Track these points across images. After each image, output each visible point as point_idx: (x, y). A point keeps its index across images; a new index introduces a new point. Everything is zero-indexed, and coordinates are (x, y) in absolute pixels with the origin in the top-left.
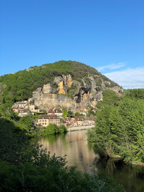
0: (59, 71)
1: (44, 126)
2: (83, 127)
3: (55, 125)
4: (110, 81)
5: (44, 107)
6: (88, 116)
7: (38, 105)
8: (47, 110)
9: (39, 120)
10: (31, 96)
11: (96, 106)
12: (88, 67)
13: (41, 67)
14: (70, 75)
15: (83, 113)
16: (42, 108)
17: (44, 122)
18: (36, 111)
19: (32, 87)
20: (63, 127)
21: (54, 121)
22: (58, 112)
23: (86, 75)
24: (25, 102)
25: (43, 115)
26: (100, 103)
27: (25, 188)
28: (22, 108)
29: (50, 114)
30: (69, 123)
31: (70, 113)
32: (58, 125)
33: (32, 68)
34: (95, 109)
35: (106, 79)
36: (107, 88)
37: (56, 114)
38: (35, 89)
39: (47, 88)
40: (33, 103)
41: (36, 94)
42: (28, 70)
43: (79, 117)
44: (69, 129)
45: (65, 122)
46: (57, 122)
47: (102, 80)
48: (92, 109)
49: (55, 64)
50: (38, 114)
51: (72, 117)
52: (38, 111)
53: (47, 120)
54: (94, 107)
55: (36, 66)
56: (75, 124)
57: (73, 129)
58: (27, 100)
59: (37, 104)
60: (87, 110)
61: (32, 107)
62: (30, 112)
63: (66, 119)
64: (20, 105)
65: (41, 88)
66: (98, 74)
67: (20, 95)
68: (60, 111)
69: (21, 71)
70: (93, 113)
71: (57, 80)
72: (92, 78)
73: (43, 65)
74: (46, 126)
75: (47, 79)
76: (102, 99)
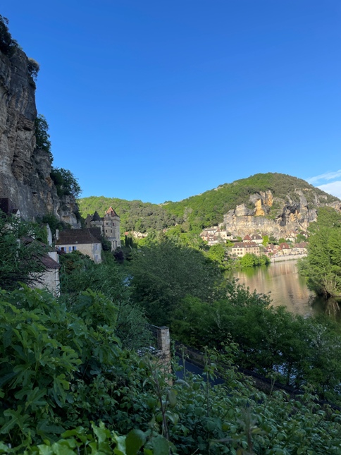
0: (255, 187)
1: (240, 256)
2: (291, 257)
3: (253, 255)
4: (326, 194)
5: (239, 233)
6: (297, 242)
7: (230, 231)
8: (243, 236)
9: (233, 249)
10: (222, 221)
11: (308, 229)
12: (294, 179)
13: (232, 184)
14: (270, 191)
15: (290, 239)
16: (236, 234)
17: (240, 252)
18: (229, 238)
19: (223, 210)
20: (264, 257)
21: (252, 250)
22: (256, 239)
23: (291, 189)
24: (215, 227)
25: (238, 242)
26: (313, 225)
27: (221, 330)
28: (212, 236)
29: (246, 241)
30: (272, 251)
31: (273, 239)
32: (257, 254)
33: (221, 186)
34: (307, 233)
35: (321, 193)
36: (323, 205)
37: (253, 241)
38: (226, 212)
39: (241, 209)
40: (224, 228)
41: (228, 218)
42: (216, 189)
43: (284, 244)
44: (272, 260)
45: (266, 251)
46: (256, 251)
47: (315, 195)
48: (303, 233)
49: (249, 178)
50: (232, 241)
51: (275, 244)
52: (231, 238)
53: (243, 249)
54: (305, 231)
55: (226, 184)
56: (280, 253)
57: (277, 259)
58: (217, 225)
59: (229, 229)
60: (296, 235)
61: (224, 233)
62: (222, 240)
63: (268, 248)
64: (209, 232)
65: (233, 210)
66: (309, 187)
67: (208, 220)
68: (258, 238)
69: (208, 191)
70: (304, 238)
71: (253, 198)
72: (300, 193)
73: (235, 182)
74: (242, 256)
75: (240, 198)
76: (315, 220)
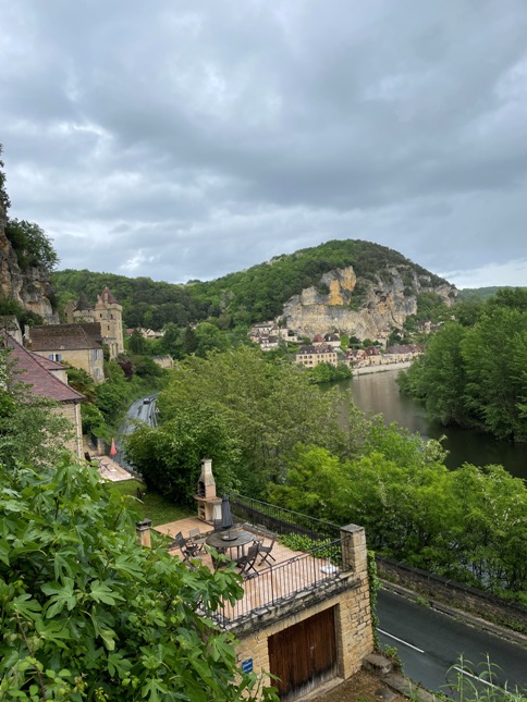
1: (308, 366)
2: (382, 368)
3: (329, 365)
4: (430, 274)
5: (306, 331)
6: (390, 344)
7: (293, 328)
8: (311, 337)
9: (298, 356)
10: (281, 313)
11: (404, 326)
12: (385, 250)
13: (294, 255)
14: (351, 268)
15: (380, 341)
16: (302, 334)
17: (308, 360)
18: (291, 339)
19: (282, 295)
20: (344, 368)
21: (327, 358)
22: (332, 340)
23: (382, 265)
24: (270, 323)
25: (307, 346)
28: (266, 335)
29: (317, 344)
30: (355, 359)
31: (354, 340)
32: (335, 364)
34: (401, 332)
35: (421, 271)
36: (425, 290)
37: (328, 343)
38: (286, 299)
39: (309, 295)
40: (283, 324)
42: (269, 263)
43: (370, 347)
44: (355, 372)
45: (345, 358)
46: (332, 358)
47: (414, 274)
48: (397, 331)
49: (319, 247)
50: (295, 344)
51: (358, 348)
52: (295, 339)
53: (313, 355)
54: (401, 328)
55: (283, 255)
56: (366, 362)
57: (362, 371)
59: (291, 326)
60: (388, 334)
61: (284, 332)
63: (348, 353)
64: (261, 329)
65: (298, 297)
66: (406, 262)
67: (260, 310)
68: (336, 339)
70: (399, 338)
71: (327, 278)
72: (394, 271)
73: (298, 252)
75: (308, 278)
76: (414, 312)
